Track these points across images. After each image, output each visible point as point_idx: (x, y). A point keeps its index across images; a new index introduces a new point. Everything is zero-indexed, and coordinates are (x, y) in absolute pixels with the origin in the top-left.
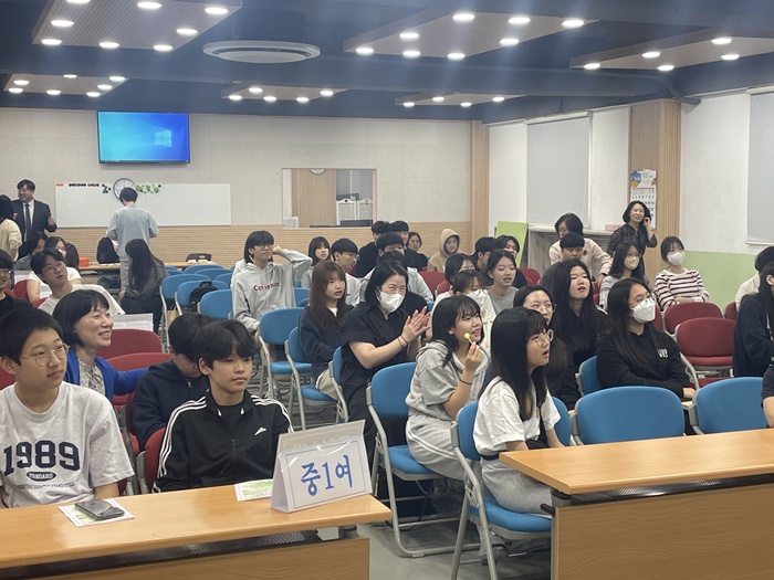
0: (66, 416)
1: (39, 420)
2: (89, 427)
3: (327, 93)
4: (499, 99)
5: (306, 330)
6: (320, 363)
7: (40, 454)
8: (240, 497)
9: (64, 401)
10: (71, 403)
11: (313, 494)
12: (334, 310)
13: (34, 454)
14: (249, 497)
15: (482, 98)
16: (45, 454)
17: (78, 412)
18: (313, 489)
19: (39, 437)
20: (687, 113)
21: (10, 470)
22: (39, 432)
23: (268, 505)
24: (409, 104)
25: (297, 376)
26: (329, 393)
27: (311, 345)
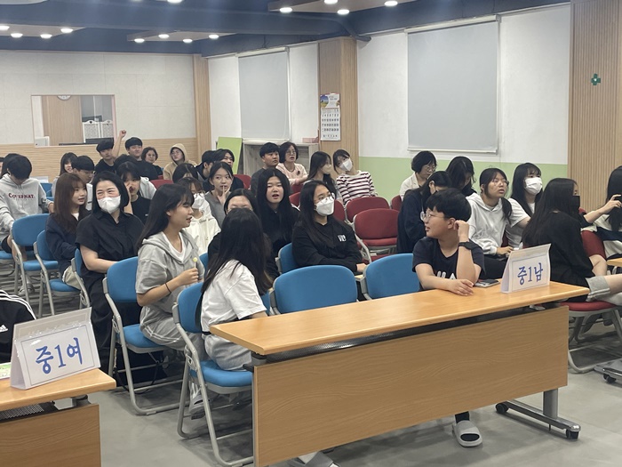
3: (67, 30)
4: (214, 36)
5: (51, 233)
6: (65, 261)
11: (47, 372)
12: (76, 215)
15: (201, 36)
18: (47, 368)
20: (361, 48)
23: (7, 384)
24: (139, 41)
25: (45, 272)
26: (73, 284)
27: (55, 245)
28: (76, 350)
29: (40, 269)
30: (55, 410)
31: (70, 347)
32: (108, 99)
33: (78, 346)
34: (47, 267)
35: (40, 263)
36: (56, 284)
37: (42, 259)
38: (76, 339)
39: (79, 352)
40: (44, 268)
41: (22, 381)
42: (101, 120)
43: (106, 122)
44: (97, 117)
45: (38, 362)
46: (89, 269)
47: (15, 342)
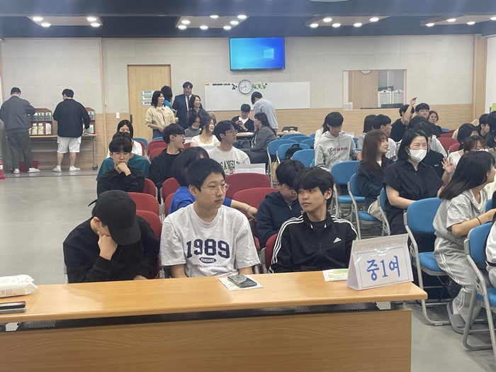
0: (222, 225)
1: (207, 227)
2: (235, 232)
3: (374, 19)
4: (494, 19)
5: (361, 176)
6: (371, 197)
7: (207, 247)
8: (327, 279)
9: (221, 216)
10: (225, 217)
11: (374, 279)
12: (380, 163)
13: (204, 247)
14: (332, 279)
16: (210, 247)
17: (229, 222)
18: (374, 277)
19: (207, 237)
21: (189, 255)
22: (207, 234)
23: (345, 285)
24: (430, 25)
25: (355, 205)
26: (377, 216)
27: (364, 185)
28: (396, 265)
29: (351, 202)
30: (377, 309)
31: (391, 262)
32: (401, 73)
33: (397, 263)
34: (357, 202)
35: (352, 198)
36: (363, 215)
37: (354, 195)
38: (396, 257)
39: (398, 267)
40: (354, 202)
41: (356, 284)
42: (392, 90)
43: (396, 91)
44: (389, 87)
45: (368, 271)
46: (392, 204)
47: (353, 254)
